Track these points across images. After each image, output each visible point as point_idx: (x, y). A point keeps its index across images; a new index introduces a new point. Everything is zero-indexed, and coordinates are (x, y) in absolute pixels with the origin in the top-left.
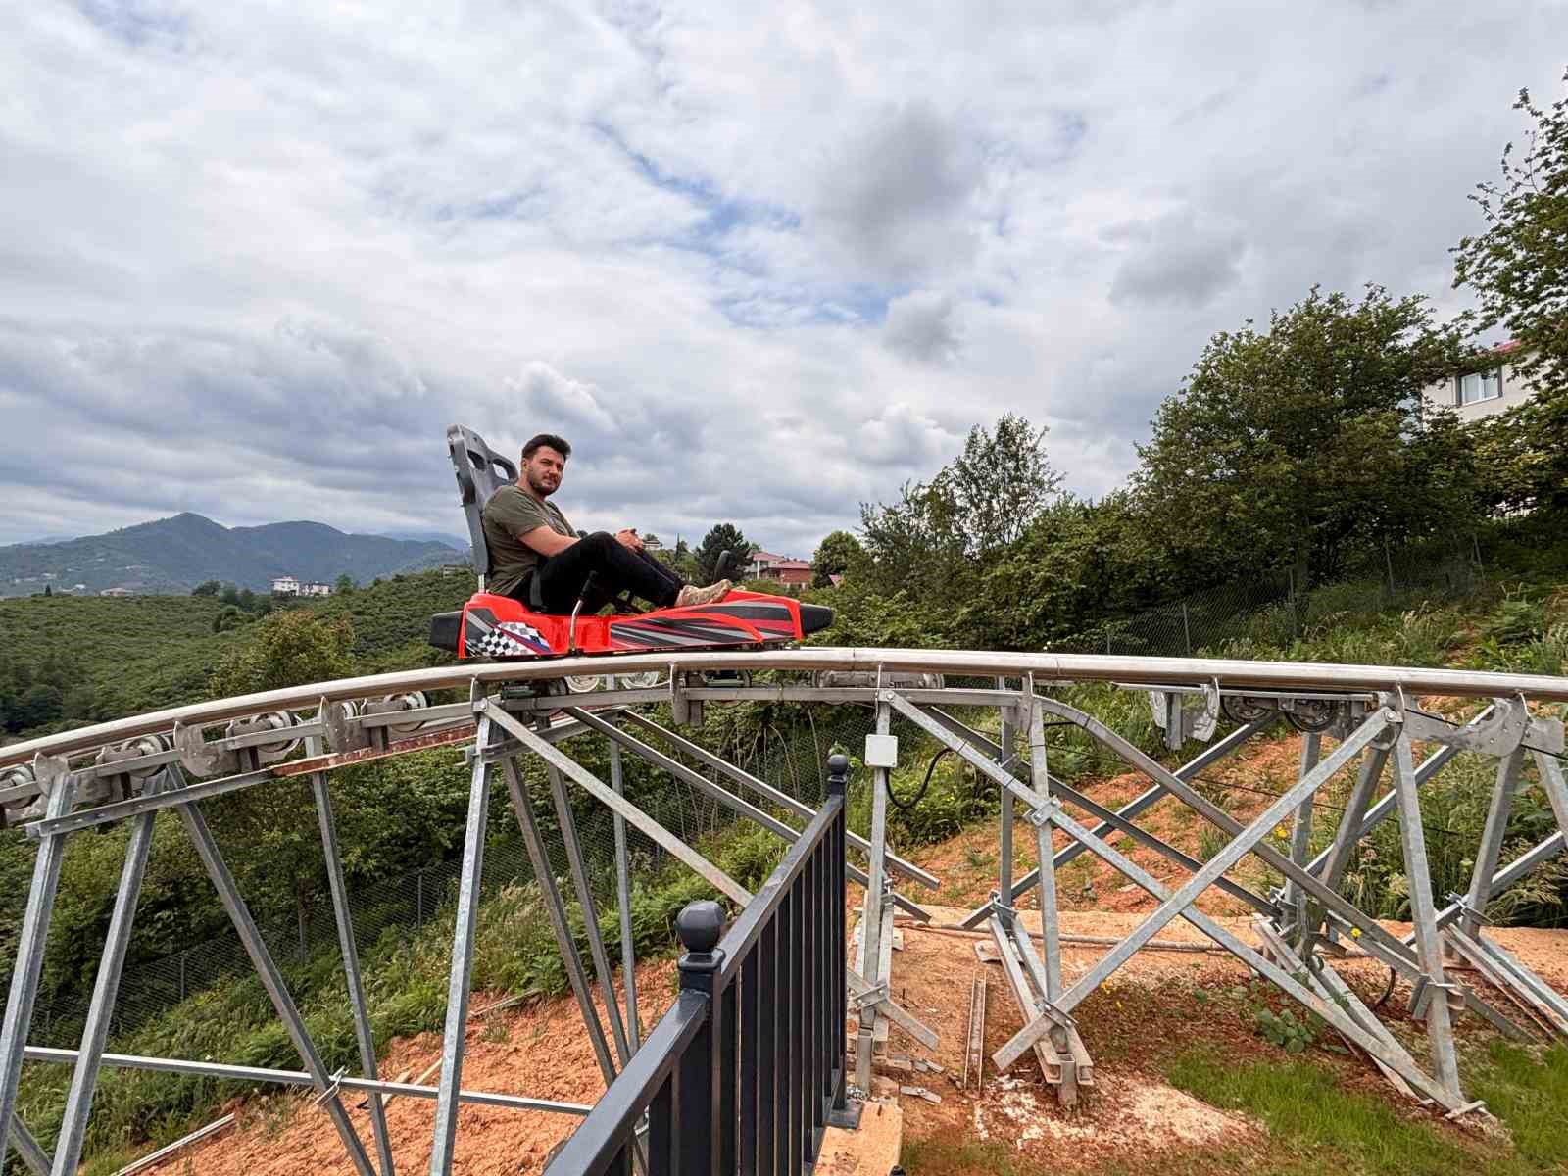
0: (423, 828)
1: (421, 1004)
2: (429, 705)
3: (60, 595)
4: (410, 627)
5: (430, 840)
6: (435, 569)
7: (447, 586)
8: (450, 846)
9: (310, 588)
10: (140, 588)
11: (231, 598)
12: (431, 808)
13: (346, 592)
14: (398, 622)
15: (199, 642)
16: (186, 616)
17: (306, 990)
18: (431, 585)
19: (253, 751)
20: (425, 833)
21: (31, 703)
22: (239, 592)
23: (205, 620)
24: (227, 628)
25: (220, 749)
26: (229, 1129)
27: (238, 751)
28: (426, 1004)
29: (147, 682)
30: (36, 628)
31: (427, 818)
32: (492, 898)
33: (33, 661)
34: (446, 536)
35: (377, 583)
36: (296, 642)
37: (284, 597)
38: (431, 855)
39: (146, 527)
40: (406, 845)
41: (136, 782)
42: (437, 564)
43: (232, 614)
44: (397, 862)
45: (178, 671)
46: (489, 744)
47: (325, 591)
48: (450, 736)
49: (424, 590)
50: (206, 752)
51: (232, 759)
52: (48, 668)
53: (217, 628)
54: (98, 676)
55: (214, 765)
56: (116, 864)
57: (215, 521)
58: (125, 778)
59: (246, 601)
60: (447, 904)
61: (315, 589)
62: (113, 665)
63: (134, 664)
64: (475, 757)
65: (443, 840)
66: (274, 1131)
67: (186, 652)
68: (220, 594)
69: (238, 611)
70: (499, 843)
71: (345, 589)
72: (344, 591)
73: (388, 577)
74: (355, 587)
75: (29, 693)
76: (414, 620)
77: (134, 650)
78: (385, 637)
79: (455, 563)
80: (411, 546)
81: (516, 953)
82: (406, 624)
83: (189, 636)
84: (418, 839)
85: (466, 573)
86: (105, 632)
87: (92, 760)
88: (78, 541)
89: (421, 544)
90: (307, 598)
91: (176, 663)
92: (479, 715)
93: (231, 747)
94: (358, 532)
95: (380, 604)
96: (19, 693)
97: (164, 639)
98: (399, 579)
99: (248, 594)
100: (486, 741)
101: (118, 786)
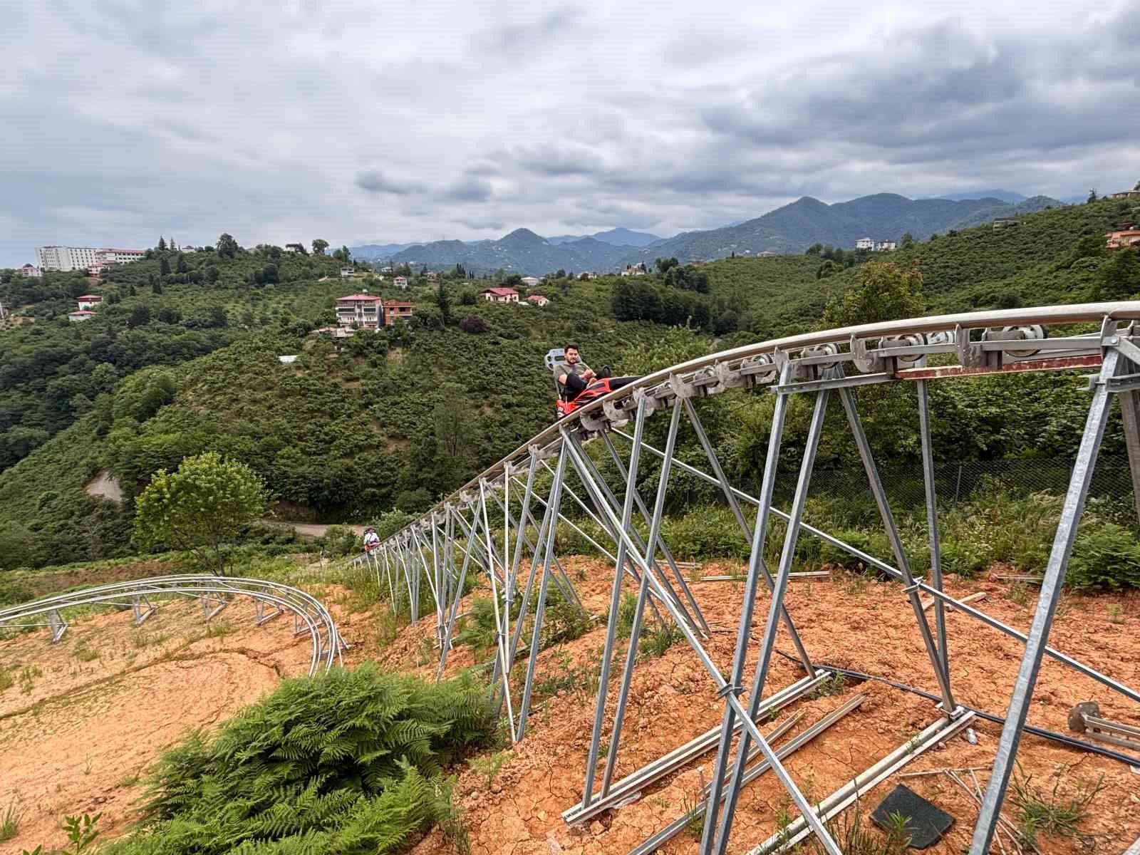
0: (964, 433)
1: (954, 555)
2: (1045, 337)
3: (738, 257)
4: (959, 274)
5: (968, 442)
6: (987, 222)
7: (996, 238)
8: (985, 449)
9: (882, 245)
10: (776, 251)
11: (828, 255)
12: (971, 418)
13: (909, 247)
14: (948, 270)
15: (808, 285)
16: (802, 268)
17: (871, 517)
18: (980, 237)
19: (894, 359)
20: (965, 436)
21: (725, 320)
22: (834, 250)
23: (811, 271)
24: (826, 276)
25: (875, 355)
26: (827, 578)
27: (885, 359)
28: (958, 556)
29: (779, 311)
30: (727, 277)
31: (967, 425)
32: (1021, 497)
33: (725, 297)
34: (998, 192)
35: (934, 238)
36: (882, 285)
37: (863, 253)
38: (968, 453)
39: (781, 210)
40: (950, 442)
41: (820, 370)
42: (988, 219)
43: (829, 266)
44: (942, 453)
45: (796, 304)
46: (1114, 375)
47: (893, 246)
48: (1044, 364)
49: (973, 243)
50: (867, 357)
51: (881, 363)
52: (733, 300)
53: (819, 276)
54: (755, 306)
55: (871, 366)
56: (770, 417)
57: (822, 201)
58: (815, 367)
59: (838, 257)
60: (980, 491)
61: (886, 245)
62: (762, 300)
63: (773, 299)
64: (1097, 385)
65: (979, 443)
66: (852, 592)
67: (800, 292)
68: (822, 252)
69: (833, 264)
70: (1028, 457)
71: (908, 244)
72: (907, 247)
73: (942, 232)
74: (916, 242)
75: (724, 314)
76: (962, 268)
77: (773, 290)
78: (937, 282)
79: (1007, 215)
80: (964, 205)
81: (1041, 546)
82: (955, 271)
83: (802, 281)
84: (958, 440)
85: (1016, 224)
86: (759, 279)
87: (798, 354)
88: (747, 223)
89: (974, 202)
90: (879, 253)
91: (795, 299)
92: (1107, 350)
93: (882, 355)
94: (922, 197)
95: (935, 255)
96: (720, 314)
97: (788, 283)
98: (953, 234)
99: (839, 252)
100: (1112, 373)
101: (811, 371)
